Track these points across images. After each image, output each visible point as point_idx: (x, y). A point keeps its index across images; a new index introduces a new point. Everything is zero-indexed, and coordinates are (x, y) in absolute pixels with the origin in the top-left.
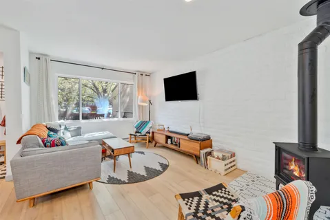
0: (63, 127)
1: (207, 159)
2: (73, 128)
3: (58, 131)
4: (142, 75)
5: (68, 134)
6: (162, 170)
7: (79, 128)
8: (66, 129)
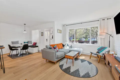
0: (66, 45)
2: (70, 45)
3: (64, 46)
4: (104, 20)
5: (68, 47)
6: (81, 76)
7: (72, 46)
8: (68, 45)
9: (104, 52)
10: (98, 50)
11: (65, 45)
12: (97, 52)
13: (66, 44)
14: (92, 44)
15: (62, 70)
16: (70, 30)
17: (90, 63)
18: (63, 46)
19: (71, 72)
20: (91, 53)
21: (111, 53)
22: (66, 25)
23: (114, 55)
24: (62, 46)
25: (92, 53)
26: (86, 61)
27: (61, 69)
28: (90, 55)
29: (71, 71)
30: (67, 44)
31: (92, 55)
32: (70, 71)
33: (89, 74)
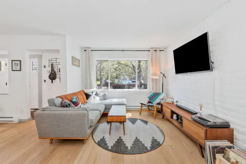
1: (215, 158)
2: (101, 94)
3: (90, 96)
4: (156, 51)
5: (98, 98)
6: (149, 149)
7: (105, 95)
8: (96, 94)
9: (158, 101)
10: (150, 99)
11: (91, 94)
12: (149, 102)
13: (93, 93)
14: (138, 90)
15: (110, 150)
16: (101, 62)
17: (146, 122)
18: (88, 96)
19: (129, 148)
20: (140, 105)
21: (169, 100)
22: (90, 50)
23: (175, 103)
24: (85, 96)
25: (142, 104)
26: (137, 119)
27: (107, 149)
28: (140, 108)
29: (127, 145)
30: (95, 91)
31: (143, 108)
32: (127, 147)
33: (156, 140)
